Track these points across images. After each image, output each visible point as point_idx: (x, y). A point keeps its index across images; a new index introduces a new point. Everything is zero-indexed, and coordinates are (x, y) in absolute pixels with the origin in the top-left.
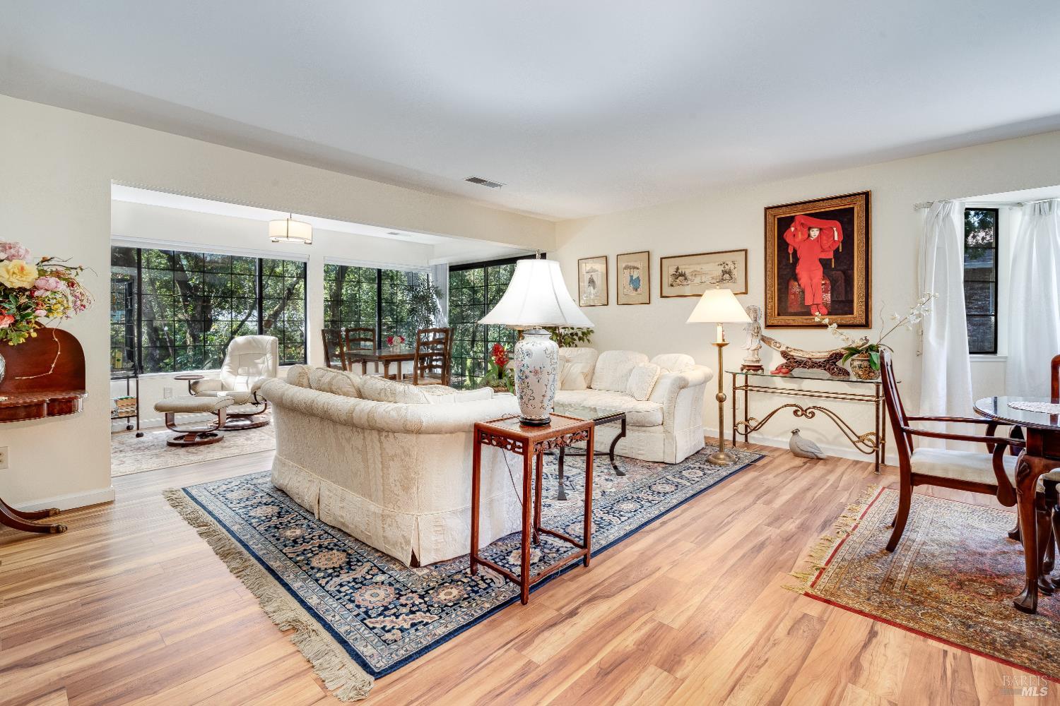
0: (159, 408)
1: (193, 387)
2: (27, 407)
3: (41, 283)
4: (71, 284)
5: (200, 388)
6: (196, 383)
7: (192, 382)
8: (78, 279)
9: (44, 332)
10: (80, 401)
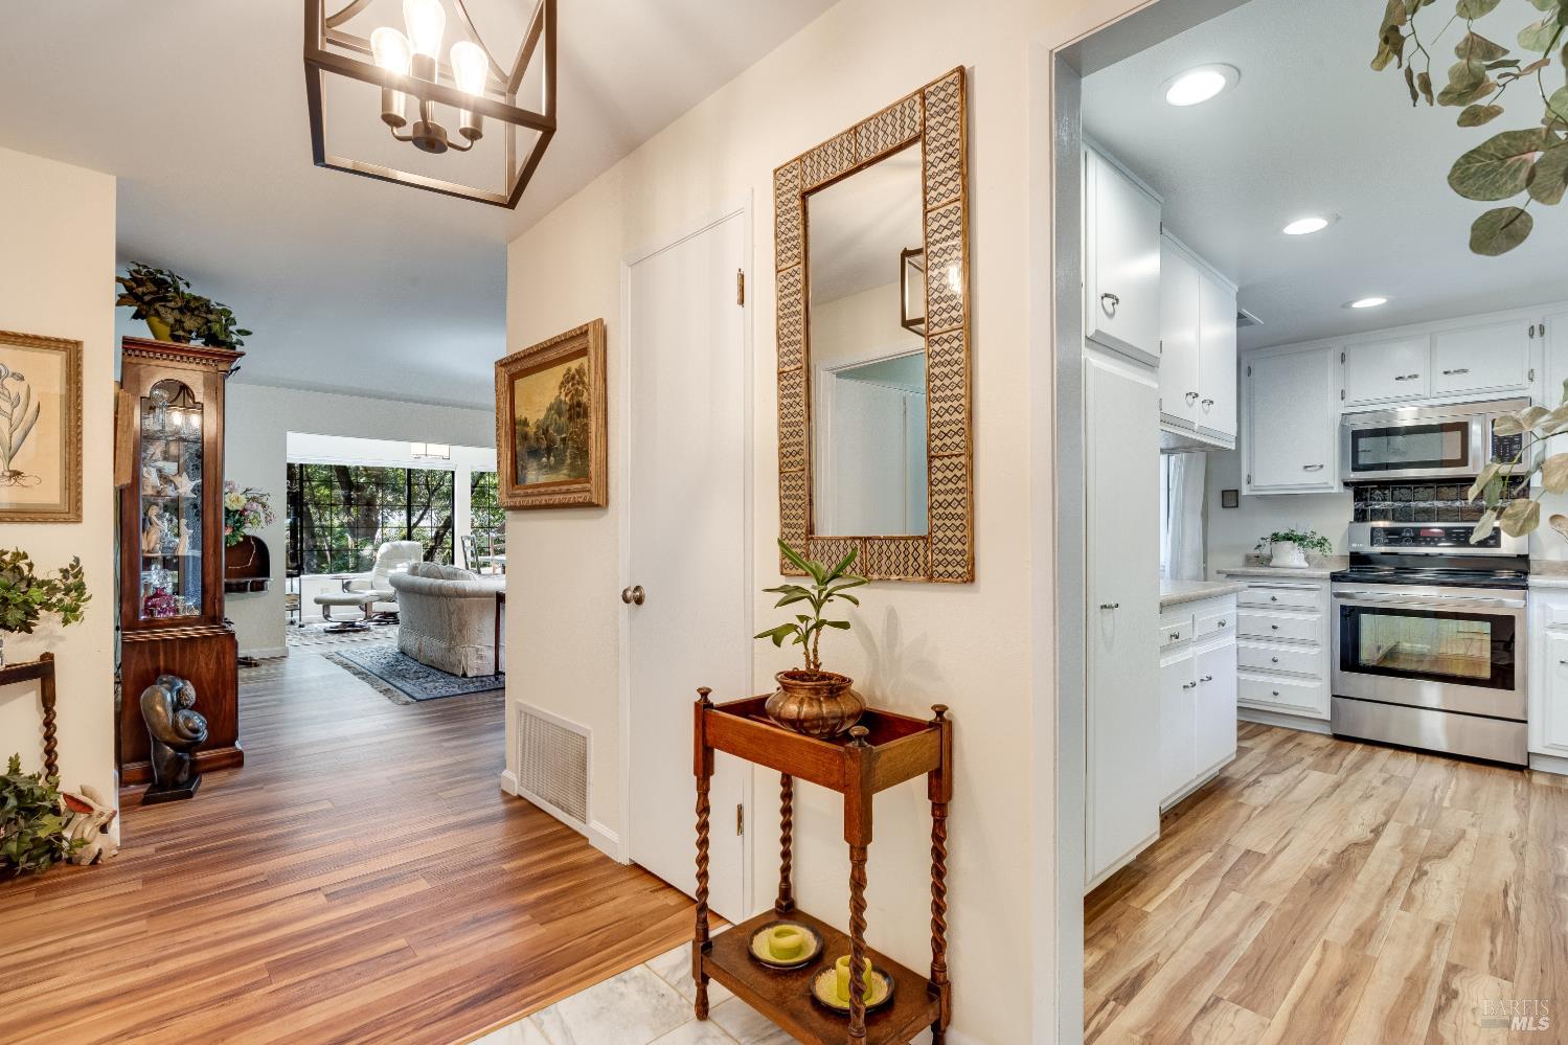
0: (318, 601)
1: (346, 586)
2: (238, 584)
3: (248, 507)
4: (264, 506)
5: (352, 587)
6: (349, 583)
7: (345, 581)
8: (269, 503)
9: (246, 538)
10: (268, 583)
